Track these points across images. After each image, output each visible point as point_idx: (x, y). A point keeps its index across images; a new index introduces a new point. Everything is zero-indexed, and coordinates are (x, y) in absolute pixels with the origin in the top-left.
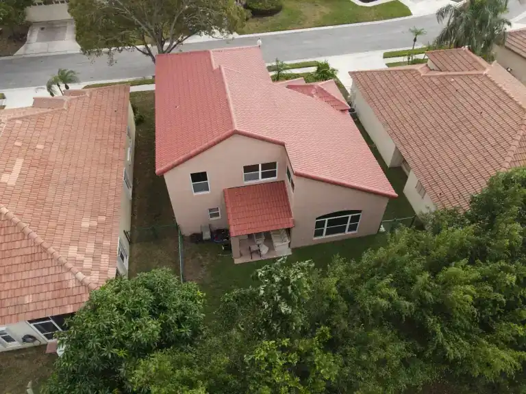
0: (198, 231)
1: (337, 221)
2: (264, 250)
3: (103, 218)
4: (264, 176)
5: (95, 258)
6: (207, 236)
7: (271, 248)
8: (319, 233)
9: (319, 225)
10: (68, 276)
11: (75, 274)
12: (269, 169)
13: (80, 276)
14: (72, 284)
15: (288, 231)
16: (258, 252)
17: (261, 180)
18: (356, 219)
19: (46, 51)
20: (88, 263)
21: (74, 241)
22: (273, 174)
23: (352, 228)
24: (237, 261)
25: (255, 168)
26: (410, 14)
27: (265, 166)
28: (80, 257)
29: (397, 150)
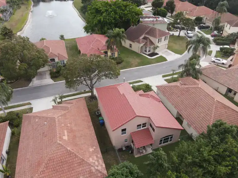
0: (121, 148)
1: (166, 139)
2: (144, 151)
3: (94, 147)
4: (143, 127)
5: (98, 161)
6: (124, 149)
7: (146, 151)
8: (160, 144)
9: (161, 141)
10: (92, 168)
11: (94, 167)
12: (144, 125)
13: (96, 168)
14: (94, 171)
15: (151, 145)
16: (142, 152)
17: (142, 128)
18: (171, 138)
19: (40, 84)
20: (97, 163)
21: (90, 156)
22: (145, 126)
23: (171, 140)
24: (136, 156)
25: (140, 125)
26: (167, 60)
27: (143, 124)
28: (94, 161)
29: (178, 112)
